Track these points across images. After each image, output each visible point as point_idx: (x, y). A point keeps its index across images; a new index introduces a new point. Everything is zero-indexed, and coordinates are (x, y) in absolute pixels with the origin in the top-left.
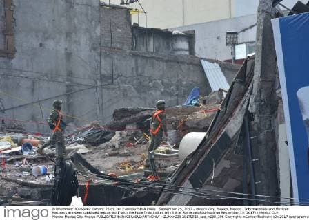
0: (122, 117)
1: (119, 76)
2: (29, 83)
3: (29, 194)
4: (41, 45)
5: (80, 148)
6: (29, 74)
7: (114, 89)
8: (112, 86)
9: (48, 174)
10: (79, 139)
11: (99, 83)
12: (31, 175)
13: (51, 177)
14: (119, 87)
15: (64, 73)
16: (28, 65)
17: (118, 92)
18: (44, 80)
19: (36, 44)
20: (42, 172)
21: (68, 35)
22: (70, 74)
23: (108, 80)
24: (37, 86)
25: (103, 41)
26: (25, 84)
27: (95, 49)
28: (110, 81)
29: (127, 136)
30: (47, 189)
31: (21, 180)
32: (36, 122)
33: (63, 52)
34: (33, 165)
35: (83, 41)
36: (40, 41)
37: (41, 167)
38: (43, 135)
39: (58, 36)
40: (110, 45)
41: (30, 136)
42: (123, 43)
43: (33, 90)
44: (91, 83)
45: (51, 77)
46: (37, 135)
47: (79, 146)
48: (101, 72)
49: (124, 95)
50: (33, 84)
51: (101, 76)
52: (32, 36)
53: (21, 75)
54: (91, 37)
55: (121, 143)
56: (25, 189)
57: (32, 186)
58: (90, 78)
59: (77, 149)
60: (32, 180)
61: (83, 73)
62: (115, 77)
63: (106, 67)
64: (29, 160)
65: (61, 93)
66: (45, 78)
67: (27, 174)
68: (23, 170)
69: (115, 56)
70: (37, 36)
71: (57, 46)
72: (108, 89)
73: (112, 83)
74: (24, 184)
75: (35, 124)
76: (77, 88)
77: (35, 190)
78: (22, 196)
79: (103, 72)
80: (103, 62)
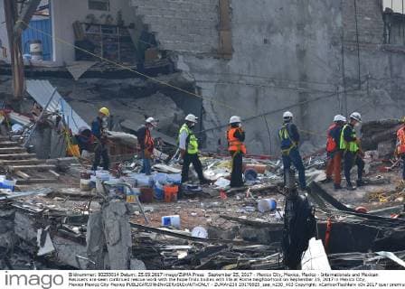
0: (373, 133)
1: (367, 78)
2: (252, 91)
3: (255, 236)
4: (265, 41)
5: (318, 175)
6: (252, 80)
7: (361, 96)
8: (359, 92)
9: (279, 210)
10: (317, 163)
11: (341, 89)
12: (257, 211)
13: (282, 213)
14: (368, 93)
15: (295, 74)
16: (249, 68)
17: (367, 100)
18: (270, 87)
19: (259, 39)
20: (270, 206)
21: (300, 27)
22: (304, 77)
23: (353, 85)
24: (261, 95)
25: (346, 33)
26: (246, 92)
27: (335, 44)
28: (356, 86)
29: (380, 157)
30: (277, 229)
31: (244, 217)
32: (262, 141)
33: (294, 49)
34: (260, 197)
35: (319, 33)
36: (264, 37)
37: (269, 200)
38: (270, 158)
39: (286, 29)
40: (354, 39)
41: (254, 160)
42: (373, 35)
43: (256, 101)
44: (331, 88)
45: (280, 82)
46: (263, 158)
47: (317, 172)
48: (344, 75)
49: (374, 102)
50: (257, 92)
51: (344, 80)
52: (254, 31)
53: (241, 82)
54: (330, 29)
55: (372, 166)
56: (250, 229)
57: (258, 225)
58: (329, 81)
59: (315, 176)
60: (258, 217)
61: (321, 76)
62: (362, 80)
63: (350, 65)
64: (254, 192)
65: (294, 103)
66: (272, 84)
67: (253, 209)
68: (247, 204)
69: (362, 53)
70: (260, 31)
71: (286, 42)
72: (353, 96)
73: (359, 88)
74: (247, 223)
75: (259, 143)
76: (312, 96)
77: (263, 231)
78: (245, 239)
79: (347, 74)
80: (347, 61)
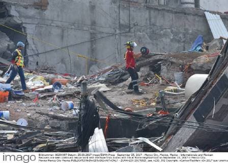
1: (135, 25)
2: (59, 31)
3: (59, 125)
5: (101, 87)
6: (59, 24)
7: (130, 36)
8: (130, 34)
9: (75, 109)
10: (100, 79)
11: (118, 31)
12: (60, 109)
13: (77, 111)
14: (135, 35)
15: (88, 22)
16: (58, 16)
17: (134, 39)
18: (72, 29)
20: (70, 107)
22: (94, 23)
23: (126, 29)
24: (66, 34)
26: (56, 32)
27: (115, 2)
28: (128, 30)
30: (74, 121)
31: (52, 113)
32: (65, 63)
33: (88, 4)
34: (63, 101)
37: (69, 103)
38: (70, 75)
41: (59, 76)
43: (62, 37)
44: (111, 31)
45: (78, 26)
46: (66, 75)
47: (101, 85)
48: (119, 22)
49: (139, 42)
50: (63, 32)
51: (119, 25)
53: (52, 24)
56: (55, 121)
57: (62, 119)
59: (99, 88)
60: (61, 113)
61: (105, 23)
62: (131, 26)
63: (124, 18)
64: (59, 97)
65: (86, 40)
66: (73, 27)
67: (57, 108)
68: (54, 105)
69: (132, 9)
72: (126, 36)
73: (129, 31)
74: (55, 117)
75: (64, 65)
76: (99, 36)
77: (64, 123)
78: (52, 127)
79: (122, 22)
80: (122, 13)
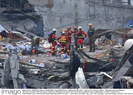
0: (99, 33)
1: (97, 14)
2: (59, 19)
3: (60, 66)
4: (64, 2)
6: (59, 15)
7: (95, 20)
9: (68, 58)
11: (89, 18)
12: (61, 58)
14: (98, 20)
15: (74, 13)
16: (58, 11)
17: (97, 22)
19: (62, 1)
22: (77, 14)
23: (92, 17)
24: (62, 20)
26: (57, 19)
27: (87, 3)
28: (94, 17)
29: (101, 41)
30: (68, 64)
31: (57, 60)
33: (74, 5)
36: (64, 0)
40: (93, 1)
42: (99, 0)
43: (61, 21)
44: (86, 18)
45: (69, 16)
49: (100, 23)
51: (90, 15)
53: (56, 15)
55: (99, 44)
56: (58, 64)
57: (61, 63)
58: (85, 16)
60: (61, 60)
61: (82, 14)
62: (96, 15)
63: (92, 11)
65: (73, 23)
66: (66, 16)
67: (59, 57)
69: (96, 6)
71: (71, 2)
72: (93, 20)
73: (95, 18)
74: (58, 62)
76: (79, 20)
77: (63, 65)
78: (57, 67)
79: (91, 13)
